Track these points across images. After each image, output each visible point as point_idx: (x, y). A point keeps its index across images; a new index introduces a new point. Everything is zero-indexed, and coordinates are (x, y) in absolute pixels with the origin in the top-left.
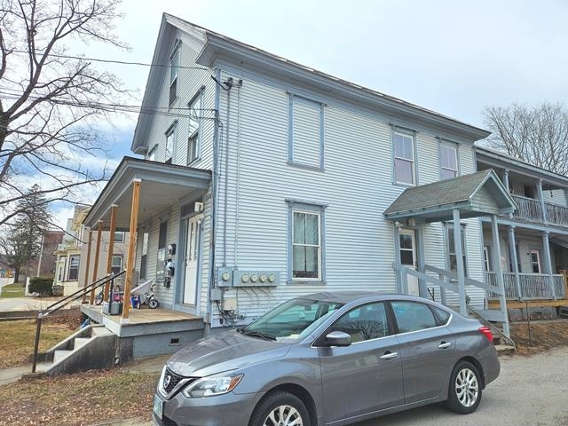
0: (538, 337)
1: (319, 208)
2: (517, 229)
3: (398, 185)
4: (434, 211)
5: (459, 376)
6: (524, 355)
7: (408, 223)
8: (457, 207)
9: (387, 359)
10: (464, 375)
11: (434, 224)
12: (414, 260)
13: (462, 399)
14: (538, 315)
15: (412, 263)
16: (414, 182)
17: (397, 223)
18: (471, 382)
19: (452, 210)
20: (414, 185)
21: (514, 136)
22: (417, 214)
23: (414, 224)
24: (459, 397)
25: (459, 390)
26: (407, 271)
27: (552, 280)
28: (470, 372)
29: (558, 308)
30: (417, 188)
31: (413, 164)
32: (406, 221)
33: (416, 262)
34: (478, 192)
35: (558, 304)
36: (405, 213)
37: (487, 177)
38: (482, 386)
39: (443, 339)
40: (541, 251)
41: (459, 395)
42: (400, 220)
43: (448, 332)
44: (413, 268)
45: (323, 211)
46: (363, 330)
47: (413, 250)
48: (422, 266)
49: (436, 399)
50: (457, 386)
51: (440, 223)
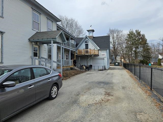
0: (67, 75)
1: (1, 33)
2: (65, 48)
3: (34, 30)
4: (45, 40)
5: (53, 89)
6: (65, 80)
7: (37, 44)
8: (53, 39)
9: (30, 88)
10: (54, 88)
11: (44, 45)
12: (38, 55)
13: (53, 95)
14: (67, 70)
15: (37, 57)
16: (39, 30)
17: (33, 43)
18: (55, 90)
19: (51, 40)
20: (39, 31)
21: (64, 25)
22: (40, 40)
23: (39, 44)
24: (52, 95)
25: (52, 93)
26: (36, 59)
27: (70, 61)
28: (55, 87)
29: (71, 68)
30: (40, 32)
31: (39, 25)
32: (36, 43)
33: (39, 56)
34: (58, 36)
35: (71, 67)
36: (36, 40)
37: (61, 32)
38: (58, 90)
39: (49, 79)
40: (69, 54)
41: (52, 94)
42: (34, 42)
43: (51, 76)
44: (38, 58)
45: (3, 35)
46: (18, 79)
47: (38, 52)
48: (40, 57)
49: (46, 97)
50: (52, 92)
51: (46, 45)
